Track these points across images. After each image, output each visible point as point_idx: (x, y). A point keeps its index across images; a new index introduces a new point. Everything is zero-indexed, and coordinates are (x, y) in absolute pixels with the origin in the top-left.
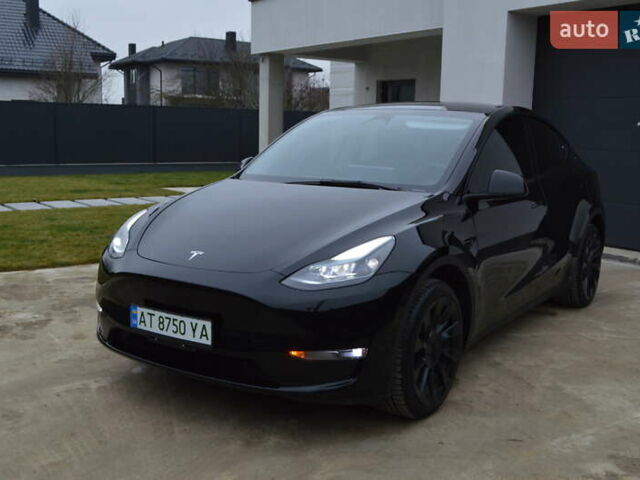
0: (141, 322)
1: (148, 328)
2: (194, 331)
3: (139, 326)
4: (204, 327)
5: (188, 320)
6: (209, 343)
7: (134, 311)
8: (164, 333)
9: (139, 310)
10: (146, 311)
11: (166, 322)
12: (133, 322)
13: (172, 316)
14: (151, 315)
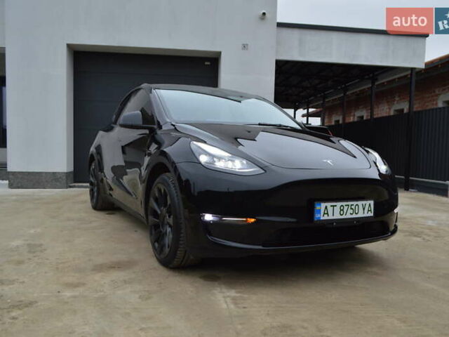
0: (324, 214)
1: (331, 217)
2: (364, 209)
3: (322, 218)
4: (370, 204)
5: (360, 203)
6: (372, 215)
7: (318, 208)
8: (344, 217)
9: (323, 205)
10: (329, 205)
11: (346, 208)
12: (317, 216)
13: (350, 203)
14: (334, 206)
